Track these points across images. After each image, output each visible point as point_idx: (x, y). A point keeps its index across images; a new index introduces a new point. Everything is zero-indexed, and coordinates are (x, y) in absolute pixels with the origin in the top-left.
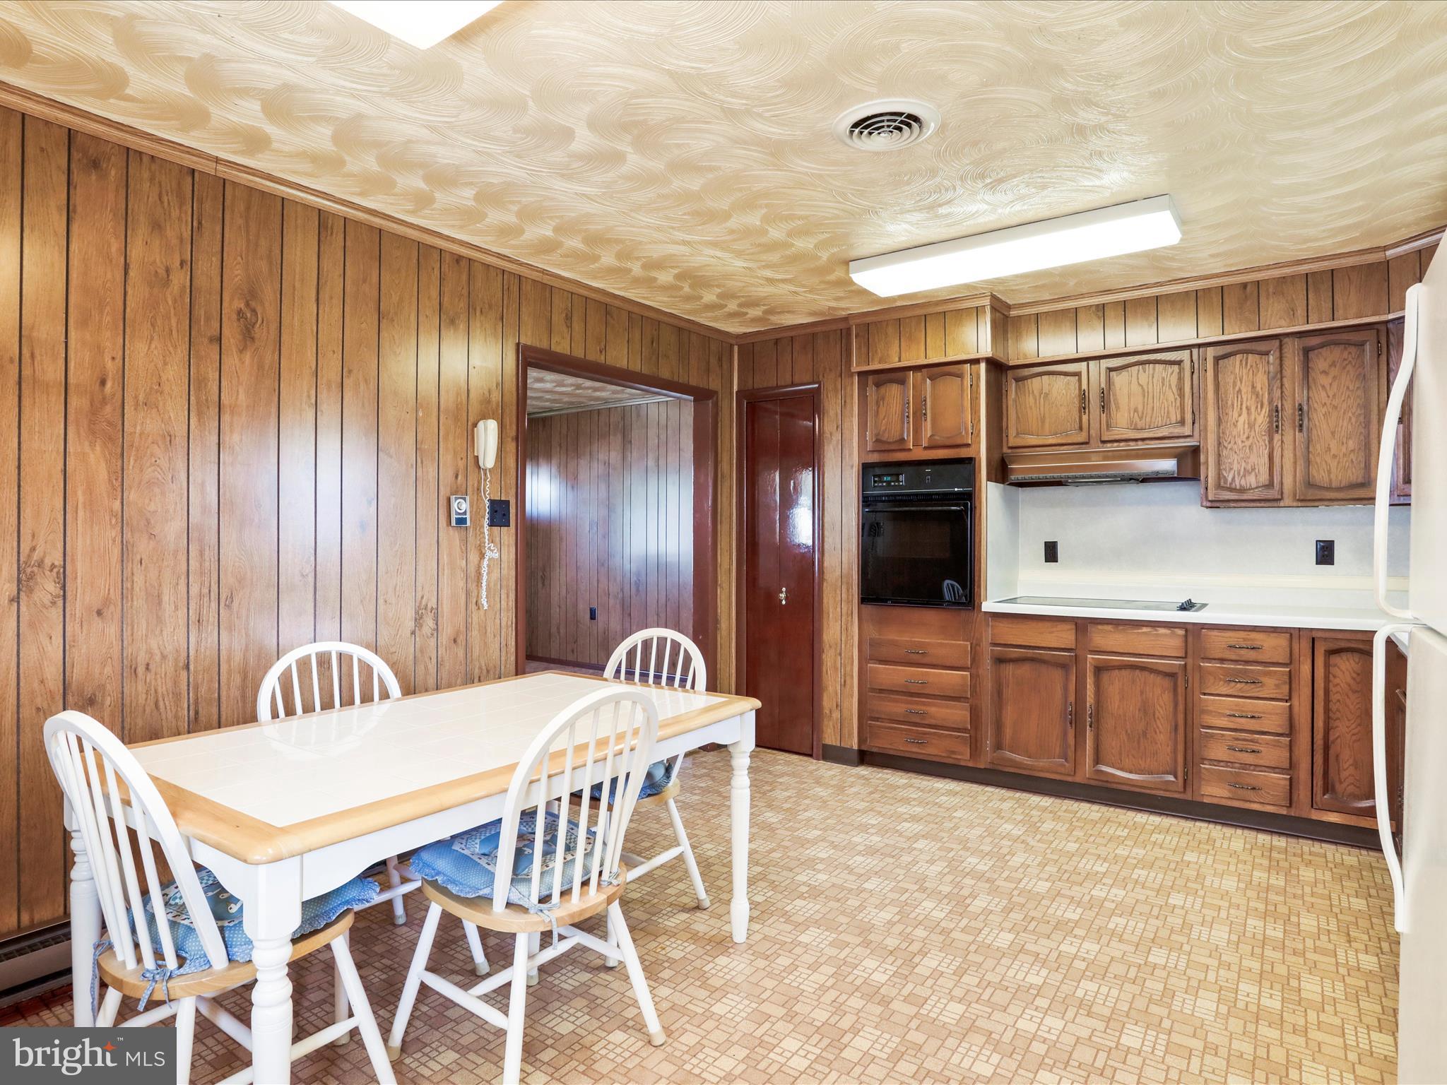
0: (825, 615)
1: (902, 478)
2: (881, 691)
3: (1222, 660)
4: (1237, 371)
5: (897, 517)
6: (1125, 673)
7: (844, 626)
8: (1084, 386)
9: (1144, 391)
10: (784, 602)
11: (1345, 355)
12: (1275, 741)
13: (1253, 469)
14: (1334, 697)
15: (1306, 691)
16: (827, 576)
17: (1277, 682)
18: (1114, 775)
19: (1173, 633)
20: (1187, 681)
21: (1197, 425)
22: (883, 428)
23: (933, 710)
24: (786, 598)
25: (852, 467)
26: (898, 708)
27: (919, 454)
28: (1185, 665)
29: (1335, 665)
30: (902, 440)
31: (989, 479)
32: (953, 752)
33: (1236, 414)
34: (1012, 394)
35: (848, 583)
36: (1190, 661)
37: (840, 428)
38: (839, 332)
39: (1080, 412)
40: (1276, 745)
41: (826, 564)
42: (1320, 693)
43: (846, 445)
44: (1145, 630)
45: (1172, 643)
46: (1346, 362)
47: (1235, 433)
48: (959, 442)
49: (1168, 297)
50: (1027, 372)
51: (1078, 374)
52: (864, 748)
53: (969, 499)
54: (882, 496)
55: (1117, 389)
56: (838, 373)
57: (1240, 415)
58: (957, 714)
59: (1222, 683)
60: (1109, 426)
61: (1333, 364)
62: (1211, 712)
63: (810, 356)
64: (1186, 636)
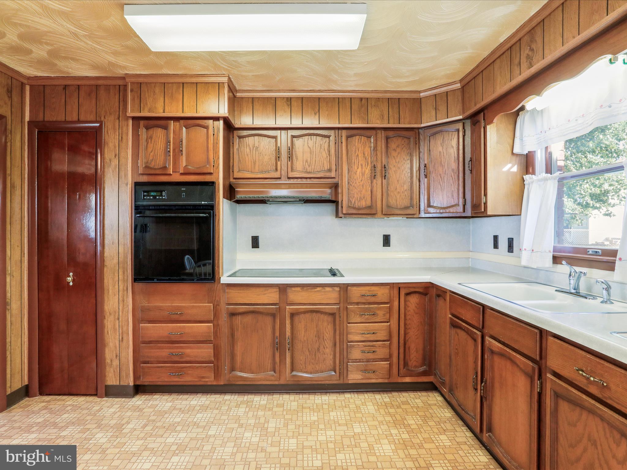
0: (106, 292)
1: (164, 193)
2: (150, 342)
3: (358, 303)
4: (357, 144)
5: (159, 221)
6: (308, 315)
7: (121, 299)
8: (279, 145)
9: (311, 150)
10: (71, 284)
11: (403, 142)
12: (382, 344)
13: (364, 197)
14: (408, 317)
15: (396, 316)
16: (107, 263)
17: (384, 313)
18: (302, 376)
19: (334, 290)
20: (340, 317)
21: (337, 172)
22: (151, 158)
23: (188, 351)
24: (73, 281)
25: (127, 184)
26: (164, 352)
27: (177, 178)
28: (340, 308)
29: (409, 301)
30: (165, 168)
31: (224, 197)
32: (203, 377)
33: (356, 168)
34: (236, 146)
35: (124, 268)
36: (342, 305)
37: (118, 156)
38: (118, 87)
39: (276, 159)
40: (384, 346)
41: (106, 255)
42: (402, 316)
43: (122, 169)
44: (318, 289)
45: (332, 296)
46: (403, 146)
47: (355, 178)
48: (205, 171)
49: (325, 99)
50: (245, 133)
51: (275, 137)
52: (138, 383)
53: (211, 208)
54: (150, 206)
55: (297, 148)
56: (117, 117)
57: (358, 168)
58: (206, 351)
59: (358, 316)
60: (292, 170)
61: (398, 146)
62: (353, 332)
63: (94, 101)
64: (340, 291)
